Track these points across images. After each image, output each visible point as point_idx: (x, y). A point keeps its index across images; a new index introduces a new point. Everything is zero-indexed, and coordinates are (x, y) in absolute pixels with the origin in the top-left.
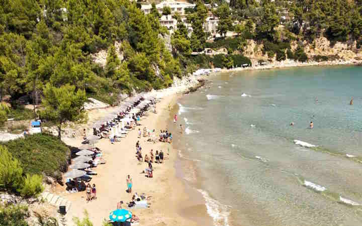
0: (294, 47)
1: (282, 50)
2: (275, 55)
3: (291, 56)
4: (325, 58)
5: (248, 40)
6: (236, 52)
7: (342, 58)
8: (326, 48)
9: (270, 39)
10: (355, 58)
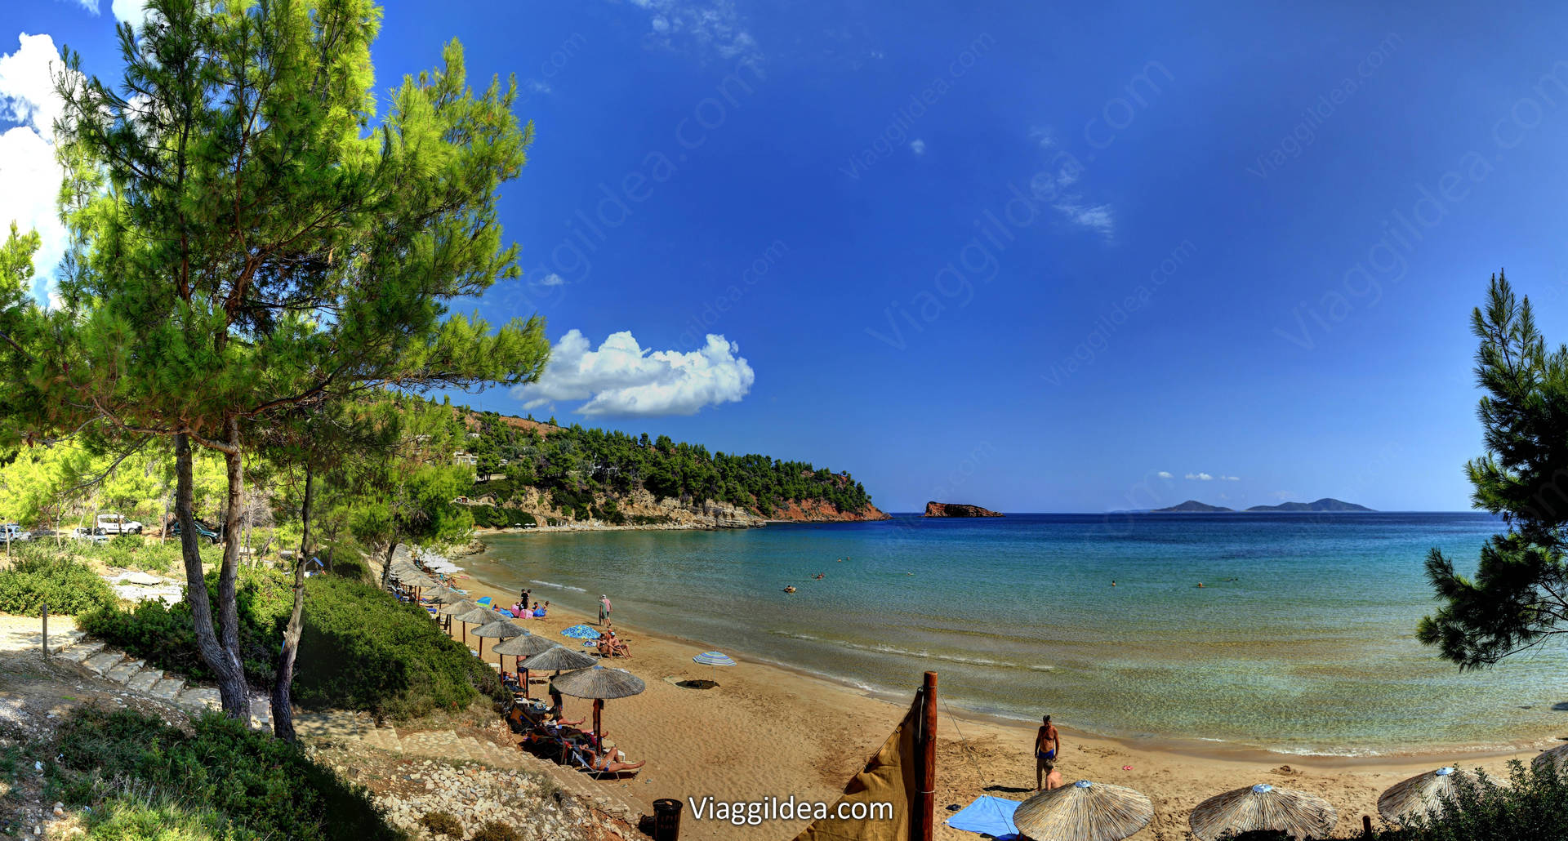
0: (600, 501)
1: (584, 505)
2: (573, 512)
3: (597, 516)
4: (651, 520)
5: (527, 488)
6: (509, 505)
7: (676, 521)
8: (650, 505)
9: (561, 487)
10: (695, 521)
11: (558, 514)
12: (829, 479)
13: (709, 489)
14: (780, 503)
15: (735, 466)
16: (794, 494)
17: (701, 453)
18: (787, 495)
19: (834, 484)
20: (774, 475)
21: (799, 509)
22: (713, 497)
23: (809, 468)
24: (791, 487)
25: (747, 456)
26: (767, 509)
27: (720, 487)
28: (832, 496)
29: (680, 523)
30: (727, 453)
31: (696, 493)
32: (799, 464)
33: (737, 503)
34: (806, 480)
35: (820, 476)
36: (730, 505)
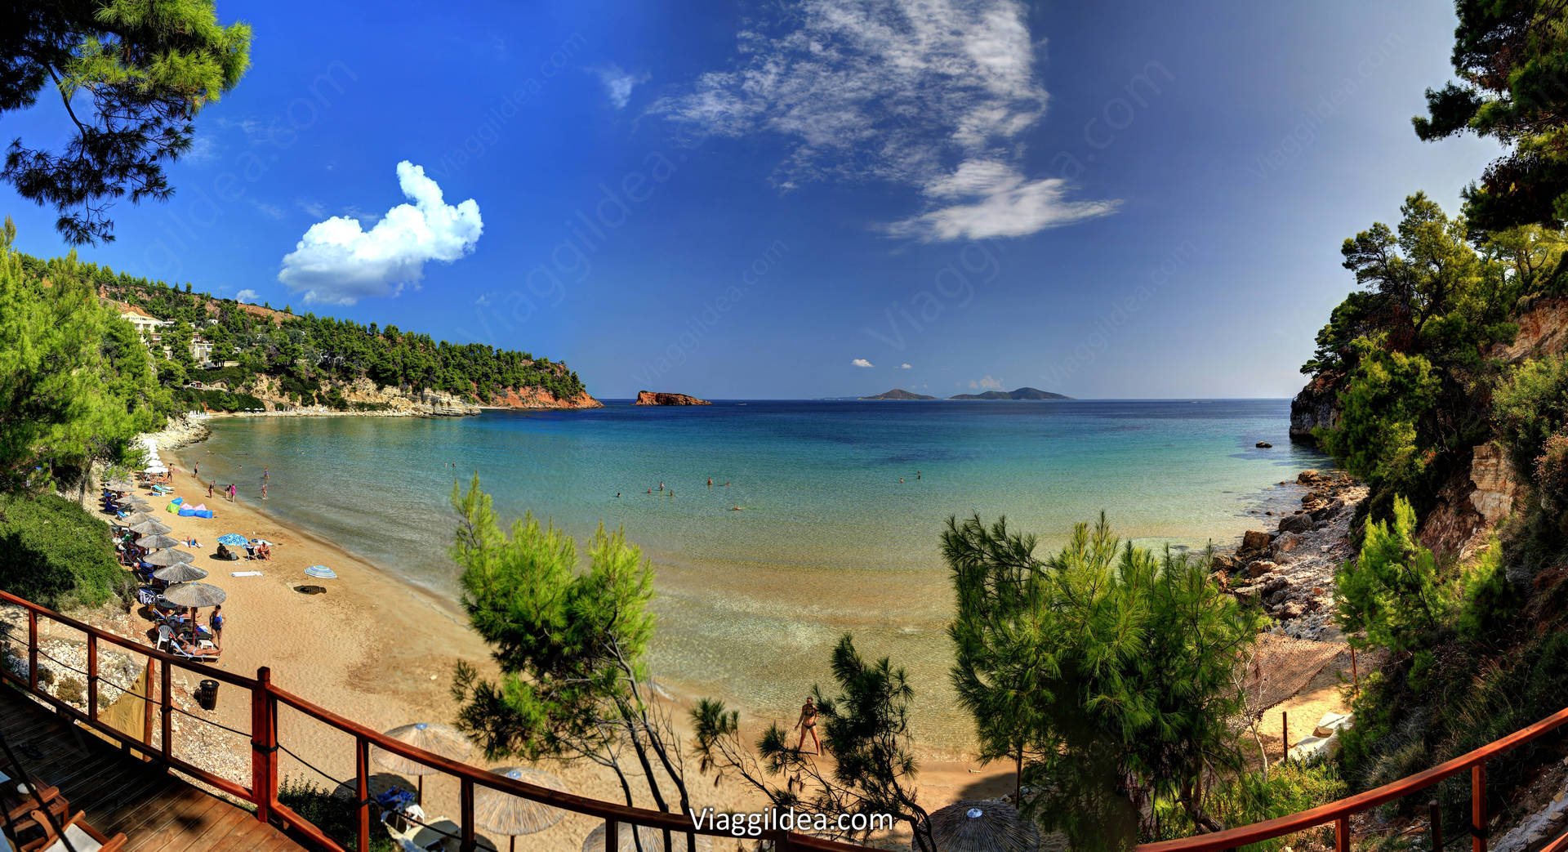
0: (325, 388)
1: (310, 392)
4: (372, 407)
5: (257, 375)
6: (240, 390)
7: (396, 408)
8: (372, 392)
9: (290, 374)
10: (413, 409)
11: (285, 400)
12: (547, 368)
13: (427, 378)
14: (499, 390)
15: (458, 354)
16: (512, 382)
17: (426, 342)
18: (506, 383)
19: (552, 372)
20: (494, 363)
21: (517, 397)
22: (431, 387)
23: (528, 357)
24: (509, 376)
25: (470, 345)
26: (486, 396)
27: (438, 377)
28: (549, 384)
29: (399, 410)
30: (451, 343)
31: (415, 382)
32: (519, 353)
33: (456, 392)
34: (525, 368)
35: (538, 366)
36: (448, 394)
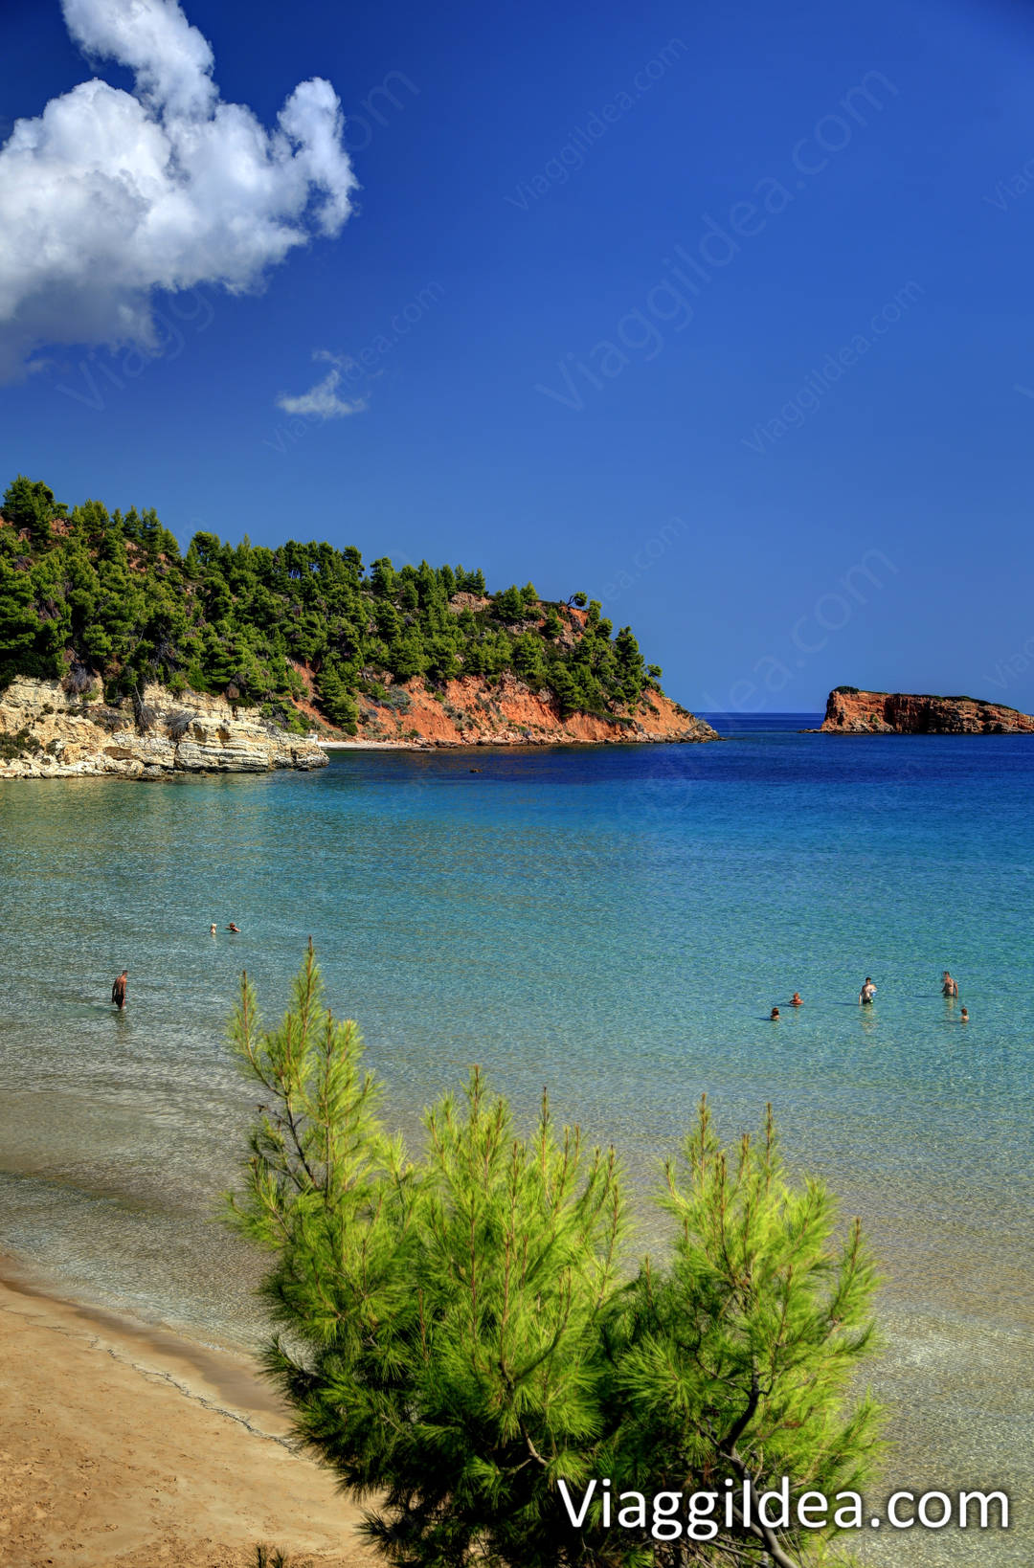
10: (109, 751)
12: (533, 617)
13: (152, 654)
14: (383, 690)
15: (252, 577)
16: (424, 662)
17: (147, 536)
18: (404, 668)
19: (548, 631)
20: (365, 604)
21: (438, 709)
22: (165, 680)
23: (472, 585)
24: (414, 644)
25: (290, 547)
26: (342, 709)
27: (189, 650)
28: (540, 670)
29: (62, 757)
30: (228, 540)
31: (114, 665)
32: (445, 573)
33: (245, 695)
34: (463, 620)
35: (505, 611)
36: (220, 704)
